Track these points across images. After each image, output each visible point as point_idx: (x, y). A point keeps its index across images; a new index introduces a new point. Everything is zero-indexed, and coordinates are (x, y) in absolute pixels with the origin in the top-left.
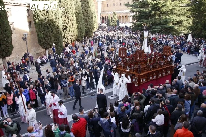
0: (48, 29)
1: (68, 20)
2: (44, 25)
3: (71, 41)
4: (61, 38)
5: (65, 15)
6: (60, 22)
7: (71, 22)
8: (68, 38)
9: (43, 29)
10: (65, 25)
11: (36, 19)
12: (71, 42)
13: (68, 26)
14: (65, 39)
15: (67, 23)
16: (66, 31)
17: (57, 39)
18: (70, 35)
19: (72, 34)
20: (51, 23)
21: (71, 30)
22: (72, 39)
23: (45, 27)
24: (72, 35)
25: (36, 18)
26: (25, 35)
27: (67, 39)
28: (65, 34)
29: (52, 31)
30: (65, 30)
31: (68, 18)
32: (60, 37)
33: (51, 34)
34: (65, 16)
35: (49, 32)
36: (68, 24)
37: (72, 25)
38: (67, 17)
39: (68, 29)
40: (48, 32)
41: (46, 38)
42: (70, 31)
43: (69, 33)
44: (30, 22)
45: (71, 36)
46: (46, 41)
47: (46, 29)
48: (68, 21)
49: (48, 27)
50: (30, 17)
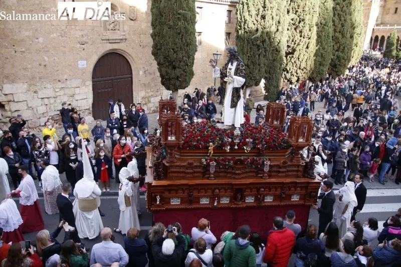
0: (258, 50)
1: (301, 36)
2: (252, 43)
3: (296, 78)
4: (278, 71)
5: (295, 27)
6: (283, 39)
7: (304, 42)
8: (293, 73)
9: (250, 48)
10: (293, 45)
11: (240, 29)
12: (296, 81)
13: (298, 49)
14: (286, 73)
15: (297, 43)
16: (293, 57)
17: (272, 72)
18: (299, 66)
19: (303, 65)
20: (267, 39)
21: (302, 56)
22: (301, 75)
23: (254, 45)
24: (302, 68)
25: (240, 26)
27: (290, 74)
28: (289, 64)
29: (264, 54)
30: (291, 56)
31: (301, 32)
32: (278, 68)
33: (263, 60)
34: (295, 29)
35: (259, 55)
36: (298, 44)
37: (305, 46)
38: (298, 31)
39: (296, 54)
40: (257, 56)
41: (251, 67)
42: (299, 59)
43: (297, 62)
44: (228, 34)
45: (300, 68)
46: (251, 71)
47: (255, 48)
48: (300, 38)
49: (258, 46)
50: (230, 25)
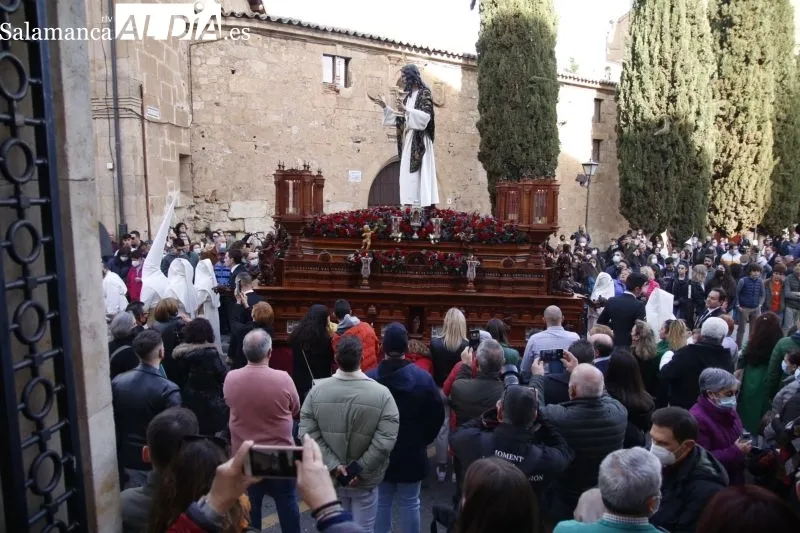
0: (665, 160)
1: (741, 141)
2: (652, 147)
3: (735, 224)
4: (701, 205)
5: (727, 124)
7: (748, 151)
8: (729, 213)
9: (648, 158)
10: (725, 159)
11: (625, 126)
12: (735, 230)
13: (736, 165)
14: (712, 214)
15: (733, 154)
16: (726, 181)
17: (687, 206)
18: (740, 198)
19: (749, 196)
20: (681, 140)
21: (745, 178)
22: (745, 216)
23: (655, 151)
24: (747, 201)
25: (627, 120)
26: (587, 169)
27: (722, 216)
28: (719, 195)
29: (676, 168)
30: (722, 179)
31: (741, 133)
32: (700, 201)
33: (673, 179)
34: (728, 128)
35: (666, 171)
36: (737, 156)
37: (751, 160)
38: (734, 131)
39: (733, 175)
40: (663, 173)
41: (651, 193)
42: (739, 184)
43: (737, 191)
44: (597, 142)
45: (742, 203)
46: (651, 201)
47: (658, 157)
48: (738, 145)
49: (664, 155)
50: (600, 125)
